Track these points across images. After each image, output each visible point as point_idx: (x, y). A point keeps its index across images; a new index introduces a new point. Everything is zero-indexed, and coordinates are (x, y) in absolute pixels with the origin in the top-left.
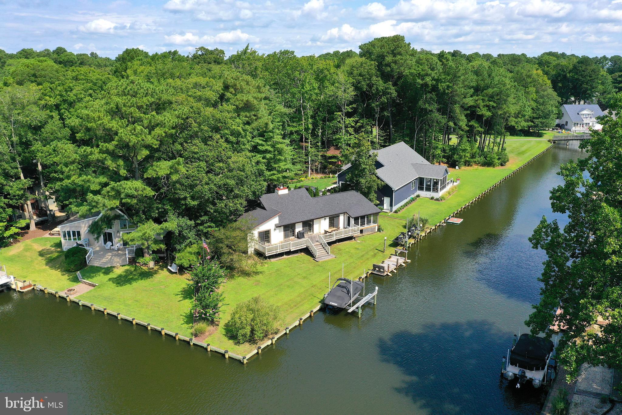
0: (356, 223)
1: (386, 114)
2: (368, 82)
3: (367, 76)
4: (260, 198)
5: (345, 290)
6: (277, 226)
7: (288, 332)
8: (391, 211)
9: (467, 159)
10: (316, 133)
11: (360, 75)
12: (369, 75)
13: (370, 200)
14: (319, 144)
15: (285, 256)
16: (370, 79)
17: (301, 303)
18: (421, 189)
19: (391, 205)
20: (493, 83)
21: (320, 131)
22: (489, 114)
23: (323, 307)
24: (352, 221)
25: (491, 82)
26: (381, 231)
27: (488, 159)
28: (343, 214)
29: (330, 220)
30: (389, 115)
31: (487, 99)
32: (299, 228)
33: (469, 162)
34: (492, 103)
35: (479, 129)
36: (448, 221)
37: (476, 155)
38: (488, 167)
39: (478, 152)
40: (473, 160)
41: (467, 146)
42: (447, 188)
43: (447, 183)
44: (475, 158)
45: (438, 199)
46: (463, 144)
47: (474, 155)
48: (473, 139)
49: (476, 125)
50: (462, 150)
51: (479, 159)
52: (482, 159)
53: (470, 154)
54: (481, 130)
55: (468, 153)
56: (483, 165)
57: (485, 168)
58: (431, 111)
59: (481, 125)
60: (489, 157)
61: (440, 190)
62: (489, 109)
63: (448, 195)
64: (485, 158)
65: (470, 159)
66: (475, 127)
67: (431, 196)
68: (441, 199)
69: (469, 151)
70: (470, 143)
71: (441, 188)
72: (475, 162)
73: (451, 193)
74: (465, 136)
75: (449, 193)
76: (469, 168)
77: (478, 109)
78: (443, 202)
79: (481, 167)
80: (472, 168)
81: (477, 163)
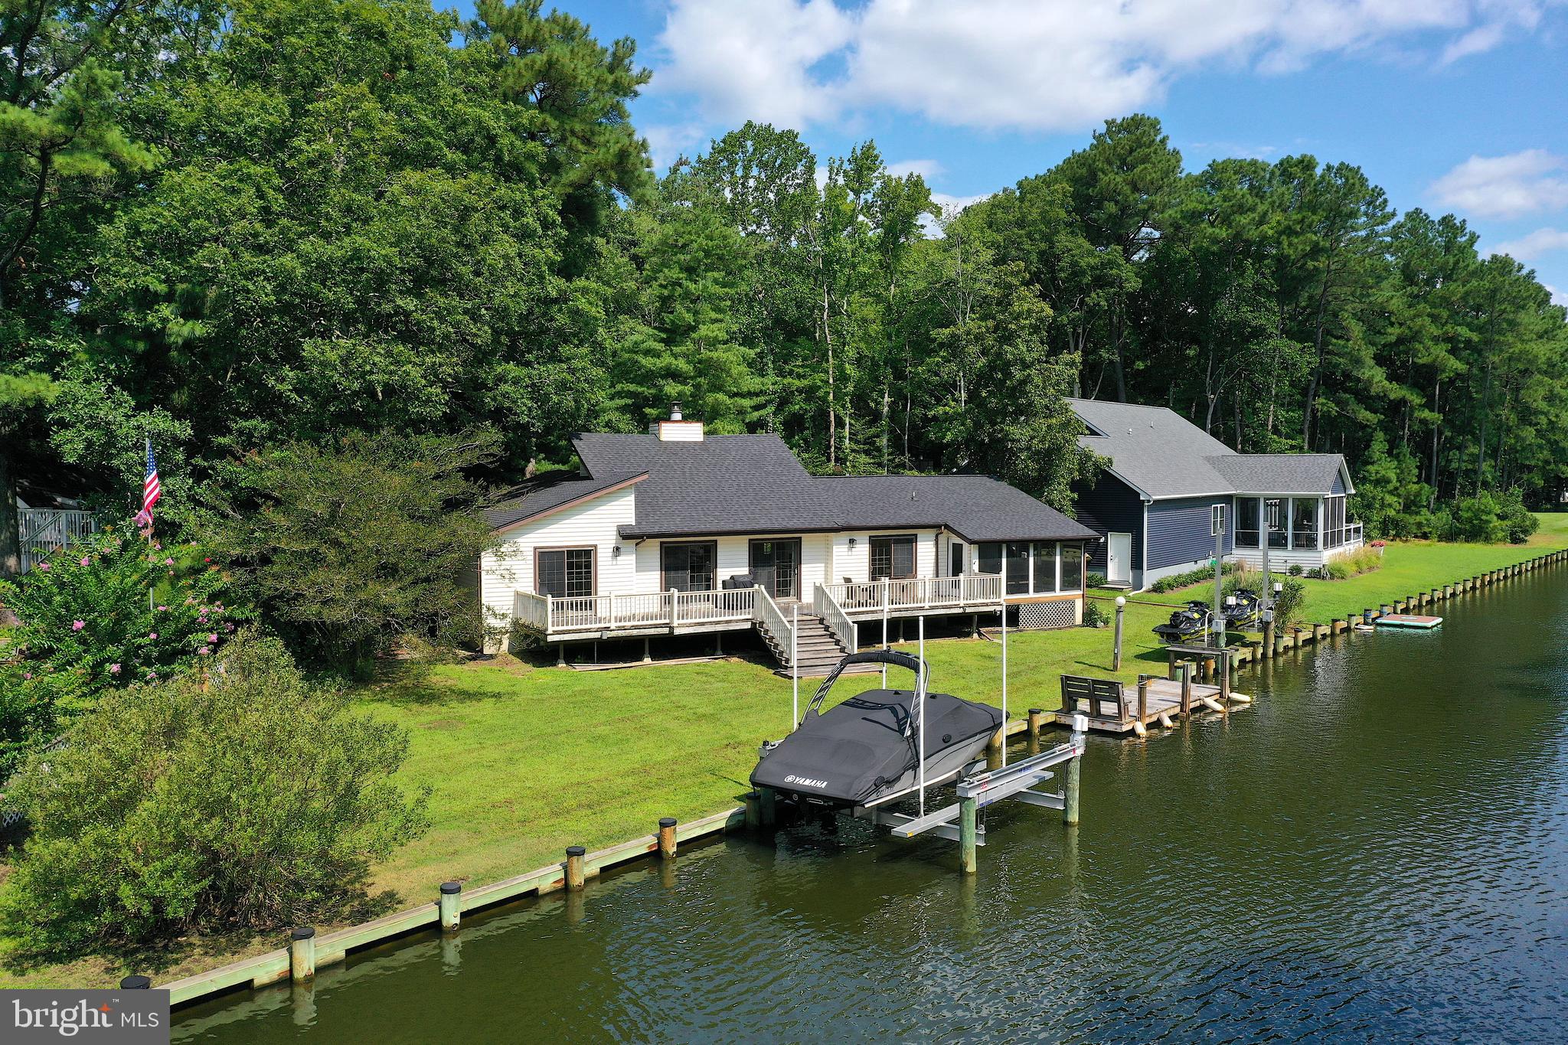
0: (989, 565)
1: (1105, 355)
2: (1043, 246)
3: (1042, 227)
4: (575, 442)
5: (885, 716)
6: (628, 536)
7: (451, 918)
8: (1138, 585)
9: (1392, 513)
10: (872, 405)
11: (1021, 223)
12: (1048, 223)
13: (1050, 503)
14: (883, 441)
15: (647, 660)
16: (1048, 238)
17: (629, 799)
18: (1248, 539)
19: (1137, 564)
20: (1461, 264)
21: (887, 399)
22: (1456, 365)
23: (752, 819)
24: (972, 559)
25: (1457, 263)
26: (1100, 624)
27: (1465, 515)
28: (932, 533)
29: (873, 553)
30: (1116, 358)
31: (1445, 314)
32: (732, 563)
33: (1396, 524)
34: (1464, 332)
35: (1426, 414)
36: (1379, 621)
37: (1420, 501)
38: (1467, 541)
39: (1428, 492)
40: (1412, 519)
41: (1386, 468)
42: (1347, 548)
43: (1344, 528)
44: (1418, 513)
45: (1319, 572)
46: (1372, 463)
47: (1414, 503)
48: (1406, 450)
49: (1416, 399)
50: (1371, 482)
51: (1433, 518)
52: (1442, 518)
53: (1399, 496)
54: (1434, 417)
55: (1391, 493)
56: (1450, 536)
57: (1456, 545)
58: (1259, 333)
59: (1429, 405)
60: (1469, 508)
61: (1325, 544)
62: (1453, 351)
63: (1355, 568)
64: (1453, 515)
65: (1401, 515)
66: (1412, 407)
67: (1290, 565)
68: (1331, 574)
69: (1396, 489)
70: (1399, 461)
71: (1325, 535)
72: (1419, 525)
73: (1364, 567)
74: (1380, 435)
75: (1357, 563)
76: (1398, 543)
77: (1417, 346)
78: (1337, 583)
79: (1443, 544)
80: (1409, 544)
81: (1427, 530)
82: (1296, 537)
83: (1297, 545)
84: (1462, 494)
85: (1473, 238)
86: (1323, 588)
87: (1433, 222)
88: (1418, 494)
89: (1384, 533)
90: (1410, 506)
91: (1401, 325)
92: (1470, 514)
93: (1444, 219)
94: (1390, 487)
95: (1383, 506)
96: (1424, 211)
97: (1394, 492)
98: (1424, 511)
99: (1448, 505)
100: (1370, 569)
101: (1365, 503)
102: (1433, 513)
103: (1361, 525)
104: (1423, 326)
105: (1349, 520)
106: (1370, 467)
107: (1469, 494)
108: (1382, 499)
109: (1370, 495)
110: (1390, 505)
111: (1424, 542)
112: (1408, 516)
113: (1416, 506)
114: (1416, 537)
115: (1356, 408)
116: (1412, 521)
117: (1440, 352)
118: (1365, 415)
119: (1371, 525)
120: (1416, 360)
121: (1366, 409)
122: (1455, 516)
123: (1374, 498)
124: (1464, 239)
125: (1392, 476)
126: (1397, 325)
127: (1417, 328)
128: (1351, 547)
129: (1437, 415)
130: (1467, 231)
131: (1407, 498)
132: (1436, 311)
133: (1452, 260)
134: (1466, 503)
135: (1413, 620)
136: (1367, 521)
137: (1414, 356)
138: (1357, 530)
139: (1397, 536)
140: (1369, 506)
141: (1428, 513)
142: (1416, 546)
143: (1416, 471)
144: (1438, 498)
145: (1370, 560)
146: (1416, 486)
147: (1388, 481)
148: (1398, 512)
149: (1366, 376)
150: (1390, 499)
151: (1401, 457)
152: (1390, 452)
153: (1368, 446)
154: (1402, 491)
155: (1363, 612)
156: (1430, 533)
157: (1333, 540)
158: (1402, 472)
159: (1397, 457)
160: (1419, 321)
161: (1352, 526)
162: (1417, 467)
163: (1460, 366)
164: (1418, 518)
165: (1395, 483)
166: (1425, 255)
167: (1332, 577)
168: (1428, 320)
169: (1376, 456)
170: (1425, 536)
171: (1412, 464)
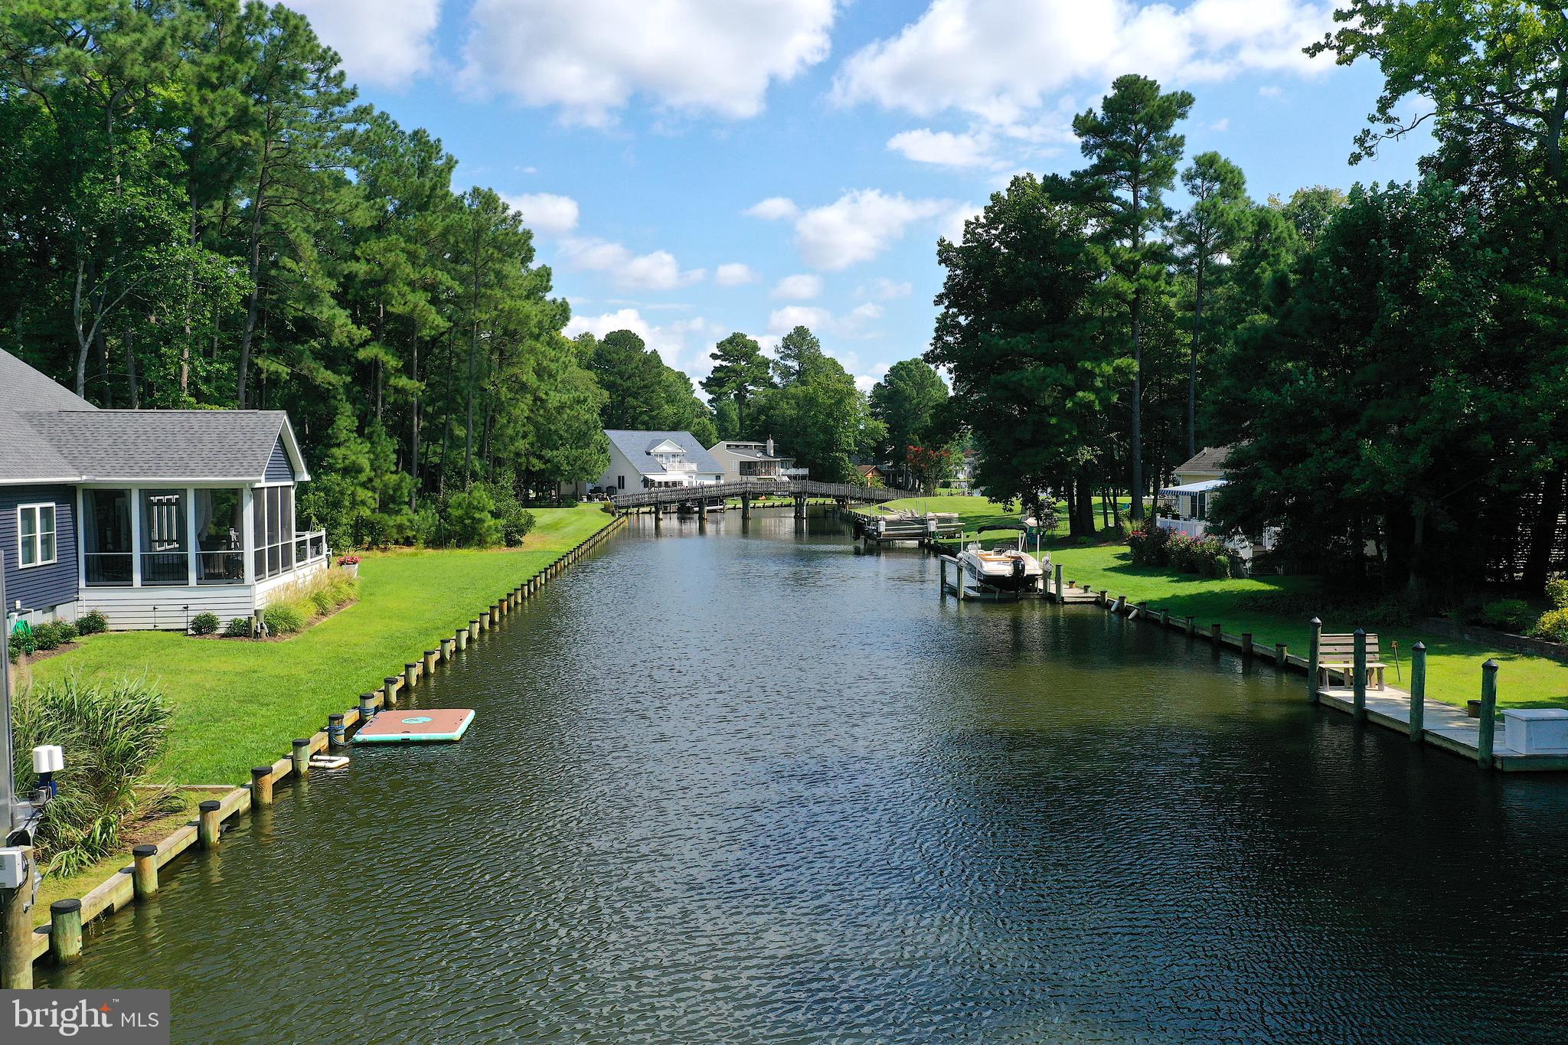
18: (110, 571)
22: (437, 320)
33: (371, 527)
34: (445, 279)
35: (403, 382)
36: (359, 737)
37: (400, 497)
38: (459, 546)
39: (409, 482)
40: (392, 521)
41: (354, 451)
42: (300, 573)
43: (294, 540)
44: (398, 512)
45: (248, 624)
46: (339, 445)
47: (392, 499)
48: (379, 427)
49: (392, 362)
50: (337, 471)
51: (417, 518)
52: (425, 519)
53: (374, 490)
54: (412, 385)
55: (364, 485)
56: (438, 541)
57: (446, 552)
58: (160, 235)
59: (407, 370)
60: (460, 504)
61: (259, 571)
62: (434, 301)
63: (313, 608)
64: (440, 513)
65: (378, 516)
66: (385, 371)
67: (193, 614)
68: (271, 627)
69: (370, 480)
70: (372, 443)
71: (259, 556)
72: (400, 528)
73: (330, 605)
74: (347, 408)
75: (318, 599)
76: (376, 554)
77: (390, 288)
78: (286, 643)
79: (430, 551)
80: (389, 553)
81: (410, 533)
82: (205, 561)
83: (209, 576)
84: (449, 487)
85: (451, 164)
86: (251, 662)
87: (403, 133)
88: (398, 487)
89: (357, 542)
90: (388, 502)
91: (368, 261)
92: (459, 512)
93: (416, 133)
94: (363, 477)
95: (354, 504)
96: (392, 118)
97: (367, 485)
98: (405, 508)
99: (434, 501)
100: (340, 604)
101: (331, 499)
102: (416, 511)
103: (323, 533)
104: (396, 265)
105: (304, 525)
106: (335, 450)
107: (456, 487)
108: (353, 494)
109: (337, 489)
110: (363, 503)
111: (407, 550)
112: (386, 516)
113: (394, 502)
114: (397, 542)
115: (313, 365)
116: (391, 523)
117: (420, 299)
118: (325, 376)
119: (340, 530)
120: (389, 308)
121: (326, 368)
122: (443, 512)
123: (342, 493)
124: (439, 162)
125: (364, 462)
126: (363, 261)
127: (389, 266)
128: (306, 571)
129: (417, 384)
130: (443, 153)
131: (383, 493)
132: (411, 247)
133: (428, 185)
134: (455, 498)
135: (424, 728)
136: (332, 525)
137: (386, 303)
138: (316, 542)
139: (374, 544)
140: (336, 505)
141: (410, 512)
142: (398, 559)
143: (394, 457)
144: (419, 492)
145: (339, 590)
146: (394, 477)
147: (360, 470)
148: (373, 511)
149: (325, 316)
150: (363, 494)
151: (375, 438)
152: (360, 431)
153: (331, 422)
154: (377, 483)
155: (324, 722)
156: (414, 537)
157: (272, 562)
158: (377, 457)
159: (370, 437)
160: (391, 257)
161: (308, 536)
162: (395, 451)
163: (442, 323)
164: (399, 519)
165: (368, 472)
166: (396, 172)
167: (273, 632)
168: (403, 257)
169: (343, 435)
170: (408, 542)
171: (389, 446)
